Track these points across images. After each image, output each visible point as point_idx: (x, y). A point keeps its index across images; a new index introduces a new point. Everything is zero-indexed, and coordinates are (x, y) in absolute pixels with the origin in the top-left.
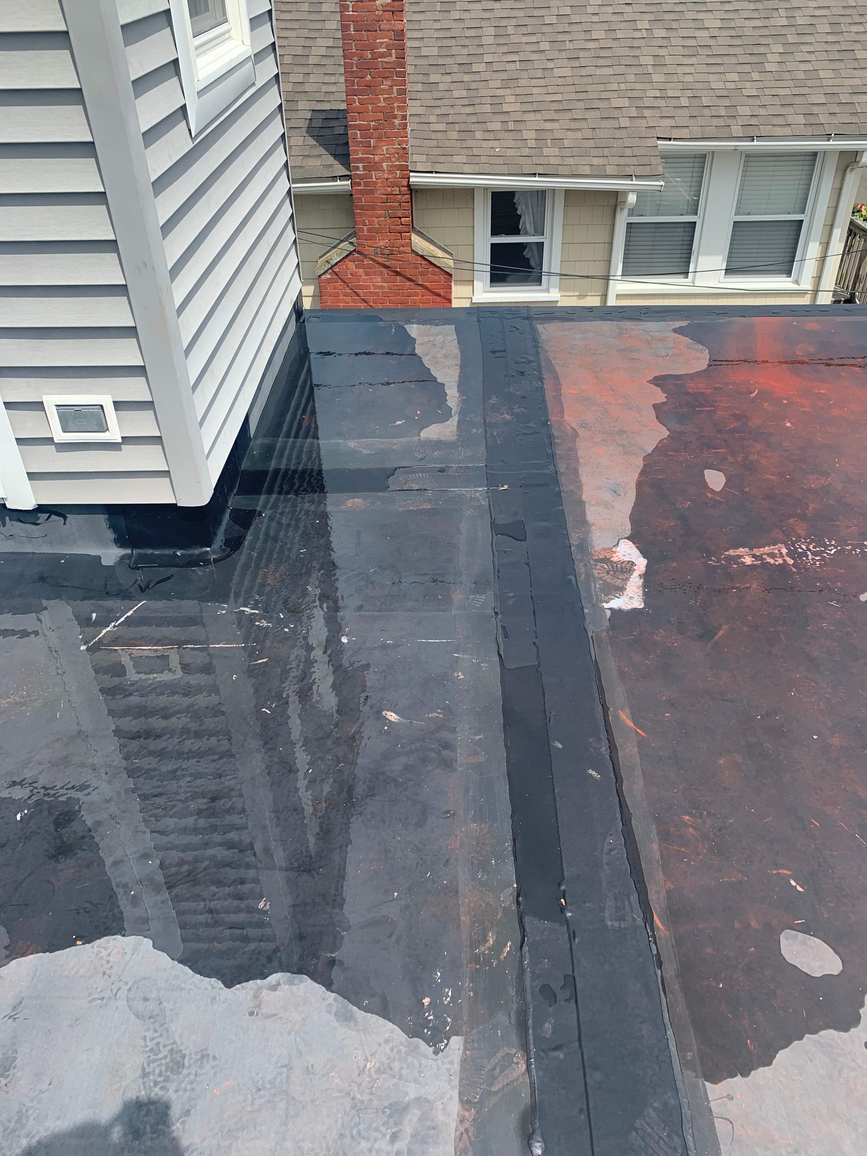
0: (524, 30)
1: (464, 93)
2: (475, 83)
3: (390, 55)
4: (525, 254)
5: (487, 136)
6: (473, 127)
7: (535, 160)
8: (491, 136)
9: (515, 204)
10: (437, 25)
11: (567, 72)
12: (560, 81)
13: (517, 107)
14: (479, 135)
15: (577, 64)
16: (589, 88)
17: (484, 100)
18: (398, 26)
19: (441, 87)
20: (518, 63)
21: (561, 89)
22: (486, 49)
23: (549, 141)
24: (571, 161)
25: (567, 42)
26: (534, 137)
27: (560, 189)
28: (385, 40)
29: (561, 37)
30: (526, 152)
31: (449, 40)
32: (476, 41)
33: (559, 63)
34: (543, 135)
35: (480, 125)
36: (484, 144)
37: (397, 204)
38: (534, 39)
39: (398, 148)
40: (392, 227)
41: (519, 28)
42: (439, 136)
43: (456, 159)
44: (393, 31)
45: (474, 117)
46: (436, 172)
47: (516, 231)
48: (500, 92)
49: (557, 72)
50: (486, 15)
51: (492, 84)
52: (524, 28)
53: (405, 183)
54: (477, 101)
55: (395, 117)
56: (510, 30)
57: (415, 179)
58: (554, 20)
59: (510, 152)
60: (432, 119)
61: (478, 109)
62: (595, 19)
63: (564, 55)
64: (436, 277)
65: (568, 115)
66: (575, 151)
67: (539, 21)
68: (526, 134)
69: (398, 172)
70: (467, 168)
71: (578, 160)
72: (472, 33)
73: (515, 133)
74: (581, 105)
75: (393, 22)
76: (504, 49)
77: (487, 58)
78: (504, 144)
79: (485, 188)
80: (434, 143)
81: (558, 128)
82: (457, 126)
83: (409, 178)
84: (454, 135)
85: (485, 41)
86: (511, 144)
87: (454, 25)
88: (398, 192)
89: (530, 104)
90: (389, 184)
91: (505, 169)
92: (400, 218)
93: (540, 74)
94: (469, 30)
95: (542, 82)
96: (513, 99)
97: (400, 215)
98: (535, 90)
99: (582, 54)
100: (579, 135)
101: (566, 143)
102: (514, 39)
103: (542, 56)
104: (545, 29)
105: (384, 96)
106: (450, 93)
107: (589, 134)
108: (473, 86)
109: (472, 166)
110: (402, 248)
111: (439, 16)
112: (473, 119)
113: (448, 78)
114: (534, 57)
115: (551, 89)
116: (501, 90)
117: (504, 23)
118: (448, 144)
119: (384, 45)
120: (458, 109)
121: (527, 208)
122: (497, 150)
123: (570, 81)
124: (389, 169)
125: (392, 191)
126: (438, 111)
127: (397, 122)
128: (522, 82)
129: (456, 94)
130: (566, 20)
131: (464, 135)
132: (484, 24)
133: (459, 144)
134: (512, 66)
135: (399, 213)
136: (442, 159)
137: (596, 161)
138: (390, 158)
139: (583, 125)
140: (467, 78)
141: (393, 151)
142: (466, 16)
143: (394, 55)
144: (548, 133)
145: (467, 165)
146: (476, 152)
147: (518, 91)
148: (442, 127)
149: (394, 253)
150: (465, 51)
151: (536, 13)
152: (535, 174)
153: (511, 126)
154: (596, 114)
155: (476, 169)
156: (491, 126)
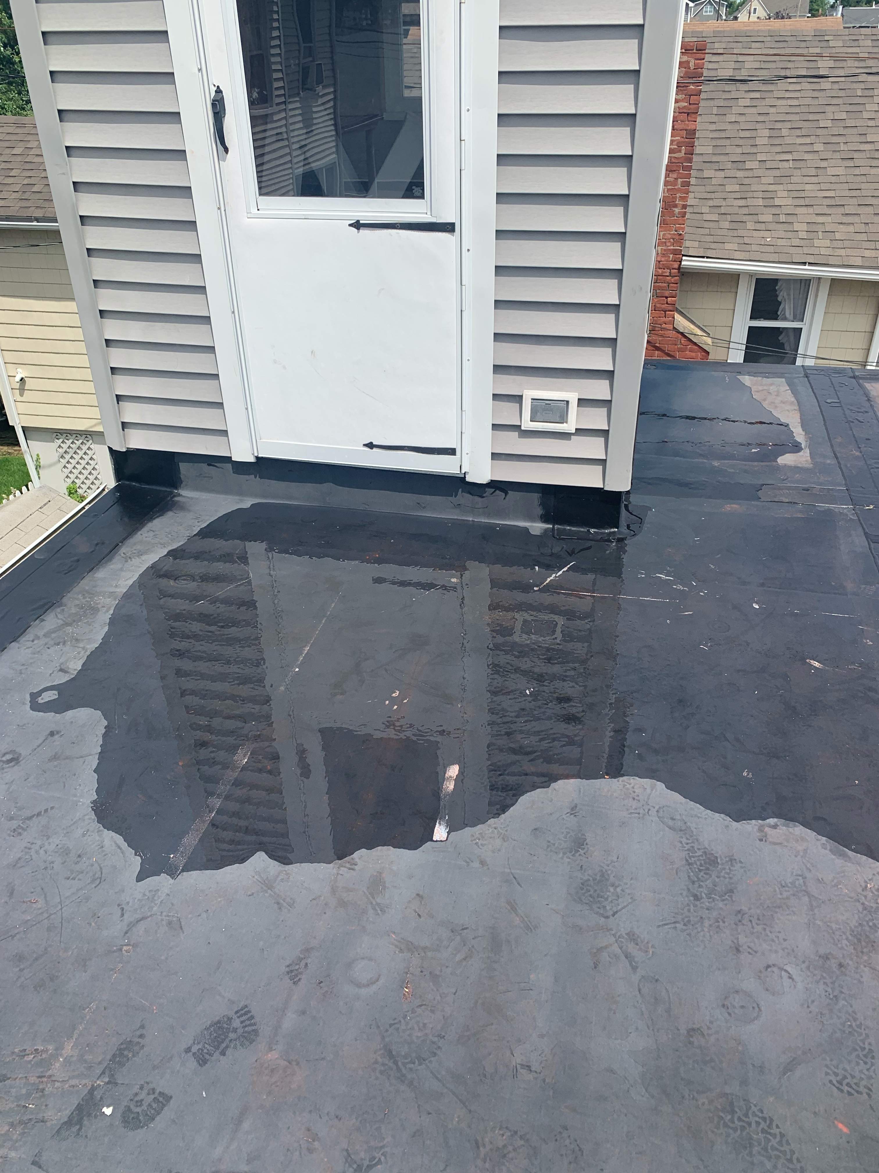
0: (798, 132)
1: (737, 188)
2: (748, 179)
3: (680, 151)
4: (780, 338)
5: (759, 226)
6: (745, 218)
7: (806, 250)
8: (762, 226)
9: (776, 291)
10: (713, 127)
11: (840, 171)
12: (833, 180)
13: (790, 201)
14: (750, 225)
15: (851, 163)
16: (863, 186)
17: (755, 195)
18: (691, 126)
19: (714, 182)
20: (791, 162)
21: (833, 187)
22: (759, 149)
23: (820, 233)
24: (842, 252)
25: (842, 144)
26: (806, 229)
27: (826, 279)
28: (677, 138)
29: (835, 140)
30: (796, 242)
31: (724, 140)
32: (751, 142)
33: (832, 163)
34: (814, 228)
35: (751, 216)
36: (755, 233)
37: (665, 285)
38: (808, 140)
39: (674, 234)
40: (658, 305)
41: (793, 130)
42: (711, 225)
43: (727, 246)
44: (686, 130)
45: (746, 209)
46: (707, 257)
47: (775, 317)
48: (772, 188)
49: (830, 171)
50: (761, 118)
51: (764, 180)
52: (798, 131)
53: (676, 265)
54: (750, 195)
55: (676, 206)
56: (784, 132)
57: (686, 262)
58: (829, 124)
59: (780, 242)
60: (705, 210)
61: (750, 202)
62: (871, 123)
63: (838, 155)
64: (693, 354)
65: (841, 210)
66: (847, 244)
67: (815, 125)
68: (797, 226)
69: (671, 256)
70: (737, 255)
71: (849, 252)
72: (747, 134)
73: (785, 225)
74: (854, 201)
75: (687, 123)
76: (778, 149)
77: (760, 157)
78: (775, 234)
79: (750, 275)
80: (707, 231)
81: (830, 221)
82: (728, 216)
83: (681, 262)
84: (726, 225)
85: (758, 141)
86: (782, 234)
87: (729, 127)
88: (668, 274)
89: (803, 200)
90: (661, 266)
91: (775, 257)
92: (667, 298)
93: (813, 172)
94: (744, 132)
95: (815, 180)
96: (785, 194)
97: (667, 295)
98: (808, 187)
99: (856, 155)
100: (851, 229)
101: (838, 236)
102: (788, 140)
103: (815, 156)
104: (819, 132)
105: (669, 187)
106: (722, 187)
107: (862, 228)
108: (746, 181)
109: (743, 253)
110: (664, 326)
111: (714, 119)
112: (745, 211)
113: (722, 174)
114: (806, 156)
115: (823, 187)
116: (773, 186)
117: (778, 125)
118: (720, 232)
119: (675, 143)
120: (729, 202)
121: (789, 295)
122: (768, 240)
123: (843, 179)
124: (663, 252)
125: (663, 272)
126: (711, 203)
127: (677, 210)
128: (794, 179)
129: (728, 188)
130: (842, 124)
131: (735, 225)
132: (758, 126)
133: (731, 233)
134: (785, 165)
135: (667, 293)
136: (713, 246)
137: (867, 254)
138: (665, 242)
139: (856, 219)
140: (740, 174)
141: (669, 236)
142: (741, 119)
143: (683, 152)
144: (820, 226)
145: (738, 252)
146: (746, 240)
147: (790, 187)
148: (715, 217)
149: (657, 329)
150: (739, 150)
151: (811, 117)
152: (806, 263)
153: (783, 218)
154: (870, 210)
155: (746, 255)
156: (762, 218)
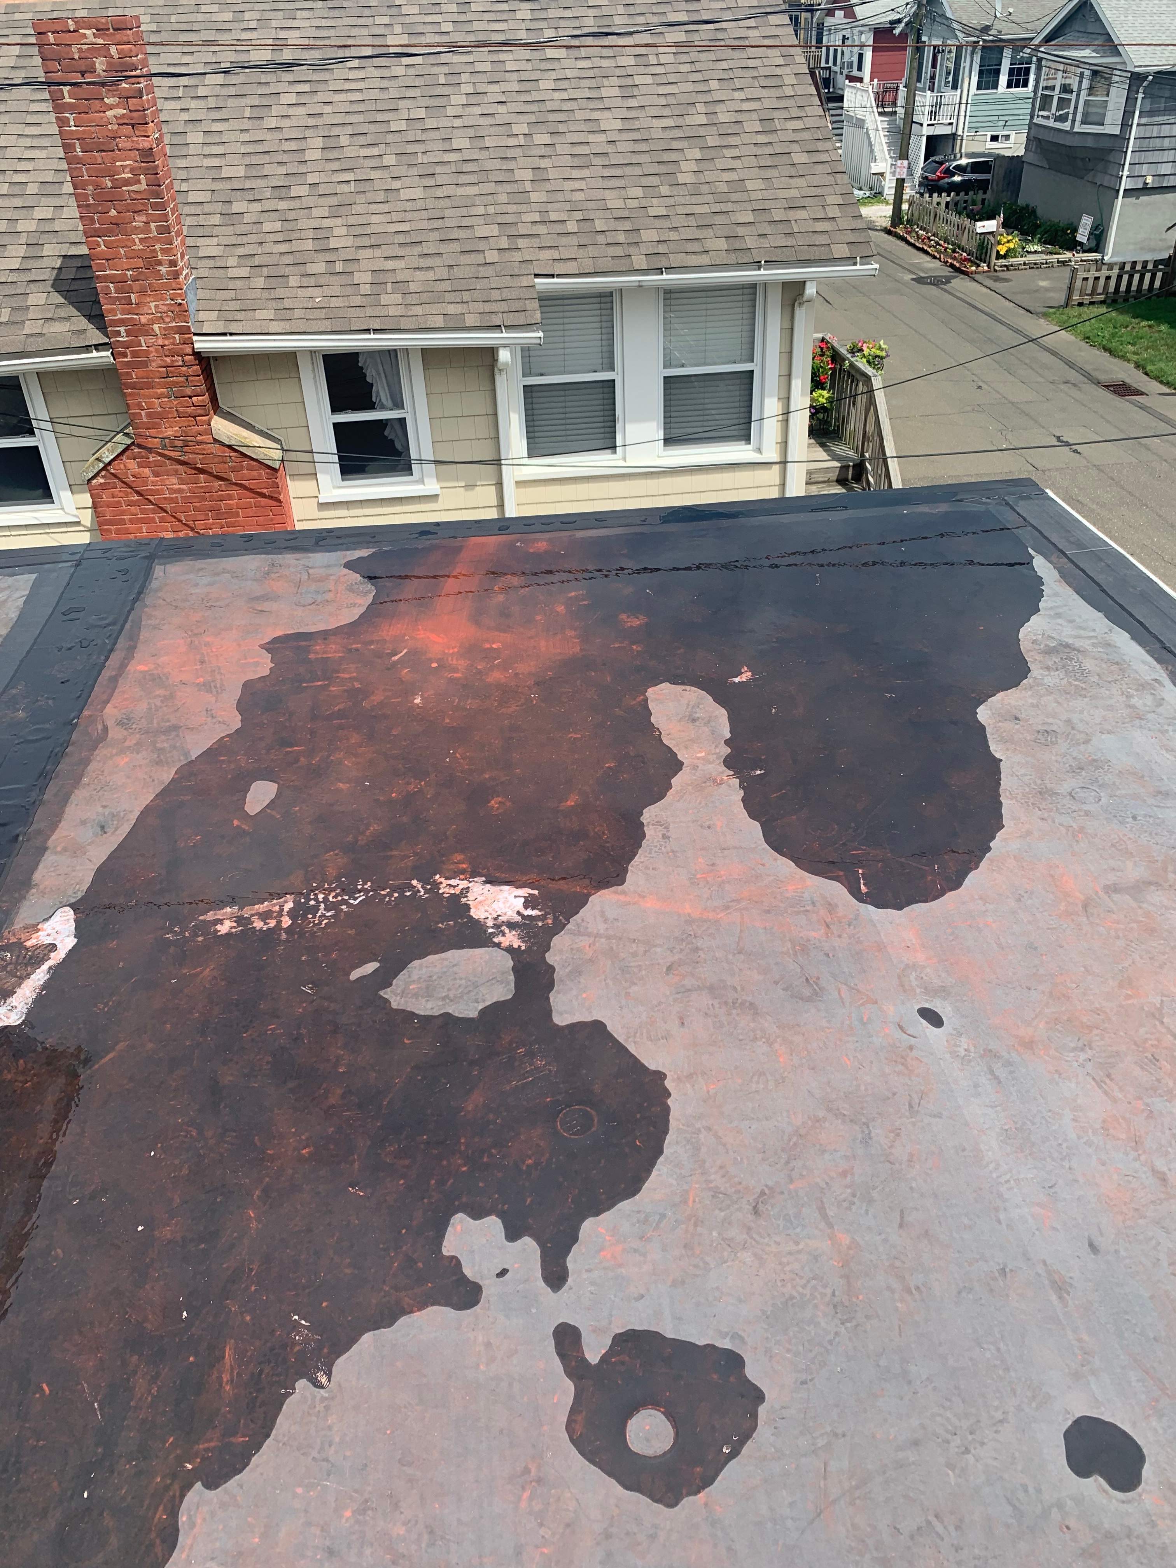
0: (362, 140)
1: (278, 226)
2: (294, 212)
3: (139, 182)
4: (386, 433)
5: (306, 281)
6: (287, 271)
7: (369, 312)
8: (312, 281)
9: (362, 368)
10: (246, 137)
11: (418, 193)
12: (409, 206)
13: (349, 242)
14: (293, 281)
15: (430, 182)
16: (447, 213)
17: (303, 234)
18: (144, 144)
19: (247, 218)
20: (353, 183)
21: (409, 216)
22: (310, 167)
23: (389, 285)
24: (418, 310)
25: (420, 154)
26: (369, 280)
27: (414, 349)
28: (128, 162)
29: (410, 148)
30: (357, 300)
31: (262, 156)
32: (297, 157)
33: (407, 182)
34: (381, 278)
35: (297, 267)
36: (301, 293)
37: (182, 379)
38: (375, 151)
39: (170, 304)
40: (181, 410)
41: (355, 138)
42: (239, 284)
43: (259, 314)
44: (138, 150)
45: (290, 256)
46: (231, 334)
47: (370, 406)
48: (327, 223)
49: (405, 194)
50: (311, 122)
51: (316, 212)
52: (362, 138)
53: (189, 350)
54: (297, 235)
55: (160, 263)
56: (344, 141)
57: (201, 344)
58: (403, 125)
59: (335, 303)
60: (232, 261)
61: (295, 246)
62: (458, 123)
63: (414, 171)
64: (255, 473)
65: (417, 250)
66: (425, 297)
67: (383, 128)
68: (358, 278)
69: (177, 336)
70: (274, 327)
71: (428, 309)
72: (293, 145)
73: (344, 276)
74: (435, 236)
75: (135, 139)
76: (336, 166)
77: (311, 179)
78: (327, 291)
79: (312, 352)
80: (232, 294)
81: (403, 267)
82: (265, 269)
83: (192, 344)
84: (260, 282)
85: (309, 155)
86: (337, 291)
87: (268, 136)
88: (180, 363)
89: (367, 238)
90: (167, 353)
91: (327, 325)
92: (190, 397)
93: (381, 197)
94: (288, 143)
95: (384, 208)
96: (343, 231)
97: (189, 394)
98: (375, 219)
99: (438, 169)
100: (430, 275)
101: (413, 287)
102: (349, 152)
103: (385, 174)
104: (390, 138)
105: (140, 236)
106: (258, 226)
107: (444, 273)
108: (291, 215)
109: (282, 323)
110: (199, 438)
111: (247, 124)
112: (288, 260)
113: (257, 207)
114: (374, 175)
115: (395, 217)
116: (329, 219)
117: (335, 131)
118: (250, 294)
119: (128, 170)
120: (268, 247)
121: (379, 374)
122: (317, 300)
123: (420, 204)
124: (164, 332)
125: (173, 361)
126: (241, 251)
127: (163, 269)
128: (356, 209)
129: (267, 227)
130: (419, 125)
131: (273, 282)
132: (309, 133)
133: (266, 295)
134: (345, 188)
135: (188, 391)
136: (239, 316)
137: (452, 309)
138: (161, 317)
139: (437, 261)
140: (283, 205)
141: (165, 308)
142: (285, 123)
143: (144, 182)
144: (389, 274)
145: (274, 322)
146: (287, 303)
147: (351, 220)
148: (244, 272)
149: (190, 443)
150: (282, 170)
151: (380, 117)
152: (369, 330)
153: (339, 267)
154: (455, 247)
155: (287, 326)
156: (311, 269)
